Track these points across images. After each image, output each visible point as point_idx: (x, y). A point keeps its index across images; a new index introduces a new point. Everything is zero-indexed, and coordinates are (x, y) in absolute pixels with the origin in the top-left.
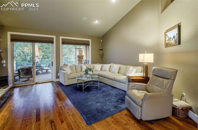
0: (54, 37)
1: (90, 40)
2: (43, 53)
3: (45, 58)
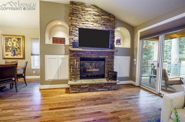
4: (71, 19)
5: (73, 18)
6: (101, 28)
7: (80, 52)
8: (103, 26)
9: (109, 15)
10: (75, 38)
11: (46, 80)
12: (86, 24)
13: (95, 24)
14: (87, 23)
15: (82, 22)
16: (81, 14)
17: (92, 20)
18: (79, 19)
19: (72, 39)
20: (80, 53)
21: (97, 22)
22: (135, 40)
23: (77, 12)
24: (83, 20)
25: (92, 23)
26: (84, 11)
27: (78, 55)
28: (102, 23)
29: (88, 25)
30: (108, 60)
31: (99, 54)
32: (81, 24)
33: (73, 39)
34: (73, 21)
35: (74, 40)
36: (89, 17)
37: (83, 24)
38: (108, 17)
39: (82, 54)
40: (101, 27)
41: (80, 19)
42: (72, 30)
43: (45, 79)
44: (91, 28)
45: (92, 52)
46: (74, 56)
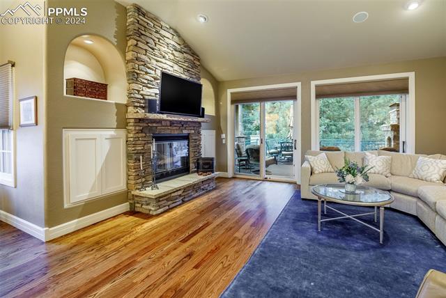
0: (298, 85)
1: (411, 76)
2: (327, 121)
3: (331, 132)
4: (136, 45)
5: (140, 44)
6: (184, 77)
7: (154, 123)
8: (186, 73)
9: (194, 54)
10: (142, 90)
11: (66, 206)
12: (161, 62)
13: (176, 67)
14: (163, 60)
15: (156, 58)
16: (154, 40)
17: (172, 57)
18: (151, 50)
19: (139, 91)
20: (154, 125)
21: (177, 63)
22: (221, 103)
23: (148, 34)
24: (156, 52)
25: (171, 64)
26: (158, 36)
27: (150, 129)
28: (185, 67)
29: (165, 66)
30: (194, 138)
31: (183, 126)
32: (154, 62)
33: (141, 92)
34: (140, 51)
35: (142, 95)
36: (166, 49)
37: (157, 61)
38: (192, 58)
39: (156, 127)
40: (184, 74)
41: (153, 49)
42: (138, 72)
43: (62, 204)
44: (170, 72)
45: (172, 123)
46: (142, 131)
